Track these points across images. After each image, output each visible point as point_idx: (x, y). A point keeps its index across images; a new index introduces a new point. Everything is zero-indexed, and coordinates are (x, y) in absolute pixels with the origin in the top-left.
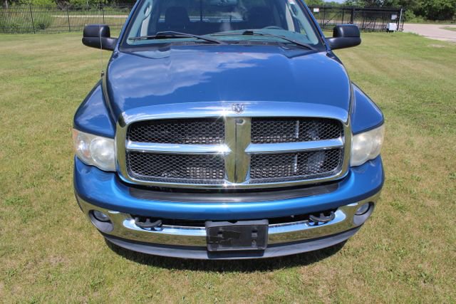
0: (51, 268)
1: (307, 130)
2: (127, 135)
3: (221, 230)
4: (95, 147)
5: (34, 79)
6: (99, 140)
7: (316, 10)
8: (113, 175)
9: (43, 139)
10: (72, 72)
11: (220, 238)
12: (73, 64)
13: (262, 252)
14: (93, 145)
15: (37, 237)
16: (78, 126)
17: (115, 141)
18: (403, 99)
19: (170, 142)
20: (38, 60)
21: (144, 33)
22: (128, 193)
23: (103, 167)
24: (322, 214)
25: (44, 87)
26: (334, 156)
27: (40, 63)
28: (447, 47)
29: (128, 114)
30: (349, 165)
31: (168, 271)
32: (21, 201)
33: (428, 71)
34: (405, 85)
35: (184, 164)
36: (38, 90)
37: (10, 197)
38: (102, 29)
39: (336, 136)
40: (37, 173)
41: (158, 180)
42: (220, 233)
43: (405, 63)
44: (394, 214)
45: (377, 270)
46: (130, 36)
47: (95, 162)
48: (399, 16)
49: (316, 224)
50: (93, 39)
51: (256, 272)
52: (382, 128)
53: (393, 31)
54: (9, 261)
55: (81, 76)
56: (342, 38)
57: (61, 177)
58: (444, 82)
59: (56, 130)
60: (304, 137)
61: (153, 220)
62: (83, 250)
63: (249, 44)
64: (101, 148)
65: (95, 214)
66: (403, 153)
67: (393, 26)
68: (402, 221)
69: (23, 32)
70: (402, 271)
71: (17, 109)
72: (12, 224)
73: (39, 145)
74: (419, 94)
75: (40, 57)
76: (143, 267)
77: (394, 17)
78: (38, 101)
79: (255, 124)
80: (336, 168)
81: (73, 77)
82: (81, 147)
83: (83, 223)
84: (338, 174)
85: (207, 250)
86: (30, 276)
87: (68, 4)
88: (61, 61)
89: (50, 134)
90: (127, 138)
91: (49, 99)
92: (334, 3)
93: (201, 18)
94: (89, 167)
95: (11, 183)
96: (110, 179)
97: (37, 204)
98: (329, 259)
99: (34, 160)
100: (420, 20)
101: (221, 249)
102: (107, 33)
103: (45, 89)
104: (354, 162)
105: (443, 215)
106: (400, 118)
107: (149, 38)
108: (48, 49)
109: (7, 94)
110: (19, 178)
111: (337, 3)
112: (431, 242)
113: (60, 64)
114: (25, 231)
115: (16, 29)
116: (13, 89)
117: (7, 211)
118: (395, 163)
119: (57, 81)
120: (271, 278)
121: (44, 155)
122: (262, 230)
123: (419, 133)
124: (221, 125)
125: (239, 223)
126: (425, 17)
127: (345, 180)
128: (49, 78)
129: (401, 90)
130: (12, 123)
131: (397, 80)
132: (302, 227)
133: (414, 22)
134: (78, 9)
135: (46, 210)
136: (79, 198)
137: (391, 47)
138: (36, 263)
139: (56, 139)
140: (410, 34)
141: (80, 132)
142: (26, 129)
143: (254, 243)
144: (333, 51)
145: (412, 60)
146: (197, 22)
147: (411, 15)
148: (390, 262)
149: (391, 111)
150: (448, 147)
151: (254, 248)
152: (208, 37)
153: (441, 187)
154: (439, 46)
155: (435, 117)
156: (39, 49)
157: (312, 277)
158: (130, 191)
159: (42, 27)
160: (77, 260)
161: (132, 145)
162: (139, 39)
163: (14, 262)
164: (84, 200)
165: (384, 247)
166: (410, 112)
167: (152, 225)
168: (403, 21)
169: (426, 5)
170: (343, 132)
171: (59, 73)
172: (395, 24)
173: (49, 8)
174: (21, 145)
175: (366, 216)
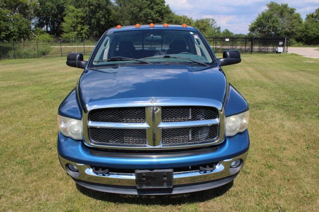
0: (41, 202)
1: (196, 114)
2: (89, 118)
3: (144, 175)
4: (70, 125)
5: (37, 88)
6: (73, 121)
7: (227, 40)
8: (80, 143)
9: (41, 125)
10: (61, 83)
11: (144, 180)
12: (63, 77)
13: (171, 190)
14: (69, 124)
15: (34, 183)
16: (61, 113)
17: (81, 122)
18: (281, 97)
19: (113, 122)
20: (40, 75)
21: (105, 57)
22: (89, 152)
23: (75, 137)
24: (208, 166)
25: (43, 92)
26: (214, 130)
27: (41, 77)
28: (317, 62)
29: (90, 106)
30: (225, 135)
31: (114, 204)
32: (25, 162)
33: (302, 79)
34: (283, 88)
35: (122, 135)
36: (39, 95)
37: (18, 160)
38: (78, 55)
39: (215, 117)
40: (36, 145)
41: (107, 145)
42: (144, 177)
43: (287, 74)
44: (265, 170)
45: (249, 204)
46: (95, 60)
47: (70, 134)
48: (284, 42)
49: (205, 172)
50: (73, 61)
51: (170, 205)
52: (247, 113)
53: (280, 53)
54: (16, 197)
55: (67, 85)
56: (228, 58)
57: (51, 148)
58: (311, 86)
59: (49, 120)
60: (194, 118)
61: (103, 169)
62: (61, 191)
63: (167, 63)
64: (74, 126)
65: (69, 167)
66: (277, 132)
67: (280, 49)
68: (270, 175)
69: (32, 58)
70: (265, 205)
71: (25, 106)
72: (18, 176)
73: (38, 129)
74: (293, 94)
75: (41, 73)
76: (99, 201)
77: (281, 43)
78: (39, 101)
79: (163, 111)
80: (216, 138)
81: (62, 86)
82: (62, 126)
83: (63, 176)
84: (216, 141)
85: (137, 189)
86: (29, 206)
87: (61, 39)
88: (55, 76)
89: (45, 122)
90: (89, 120)
91: (45, 100)
92: (241, 35)
93: (143, 47)
94: (66, 138)
95: (19, 152)
96: (78, 145)
97: (35, 164)
98: (218, 198)
99: (34, 138)
100: (300, 44)
101: (144, 187)
102: (81, 58)
103: (44, 94)
104: (228, 134)
105: (298, 170)
106: (277, 109)
107: (108, 61)
108: (47, 68)
109: (20, 97)
110: (25, 148)
111: (243, 35)
112: (287, 187)
113: (54, 77)
114: (27, 180)
115: (27, 56)
116: (23, 94)
117: (16, 168)
118: (270, 139)
119: (51, 88)
120: (179, 209)
121: (41, 135)
122: (170, 175)
123: (289, 119)
124: (143, 111)
125: (155, 171)
126: (304, 43)
127: (222, 145)
128: (46, 87)
129: (281, 92)
130: (21, 115)
131: (279, 85)
132: (196, 174)
133: (296, 46)
134: (68, 42)
135: (41, 168)
136: (60, 157)
137: (279, 63)
138: (32, 199)
139: (48, 125)
140: (292, 54)
141: (62, 117)
142: (30, 119)
143: (165, 184)
144: (221, 67)
145: (292, 71)
146: (140, 50)
147: (294, 41)
148: (258, 200)
149: (272, 105)
150: (308, 128)
151: (165, 187)
152: (142, 60)
153: (299, 154)
154: (312, 62)
155: (302, 108)
156: (41, 69)
157: (206, 209)
158: (90, 152)
159: (44, 54)
160: (58, 197)
161: (91, 124)
162: (102, 61)
163: (19, 198)
164: (63, 157)
165: (255, 191)
166: (285, 106)
167: (102, 172)
168: (287, 46)
169: (304, 34)
170: (218, 115)
171: (53, 83)
172: (282, 48)
173: (49, 41)
174: (26, 129)
175: (238, 169)
